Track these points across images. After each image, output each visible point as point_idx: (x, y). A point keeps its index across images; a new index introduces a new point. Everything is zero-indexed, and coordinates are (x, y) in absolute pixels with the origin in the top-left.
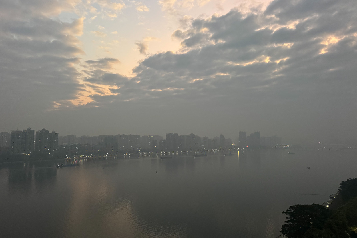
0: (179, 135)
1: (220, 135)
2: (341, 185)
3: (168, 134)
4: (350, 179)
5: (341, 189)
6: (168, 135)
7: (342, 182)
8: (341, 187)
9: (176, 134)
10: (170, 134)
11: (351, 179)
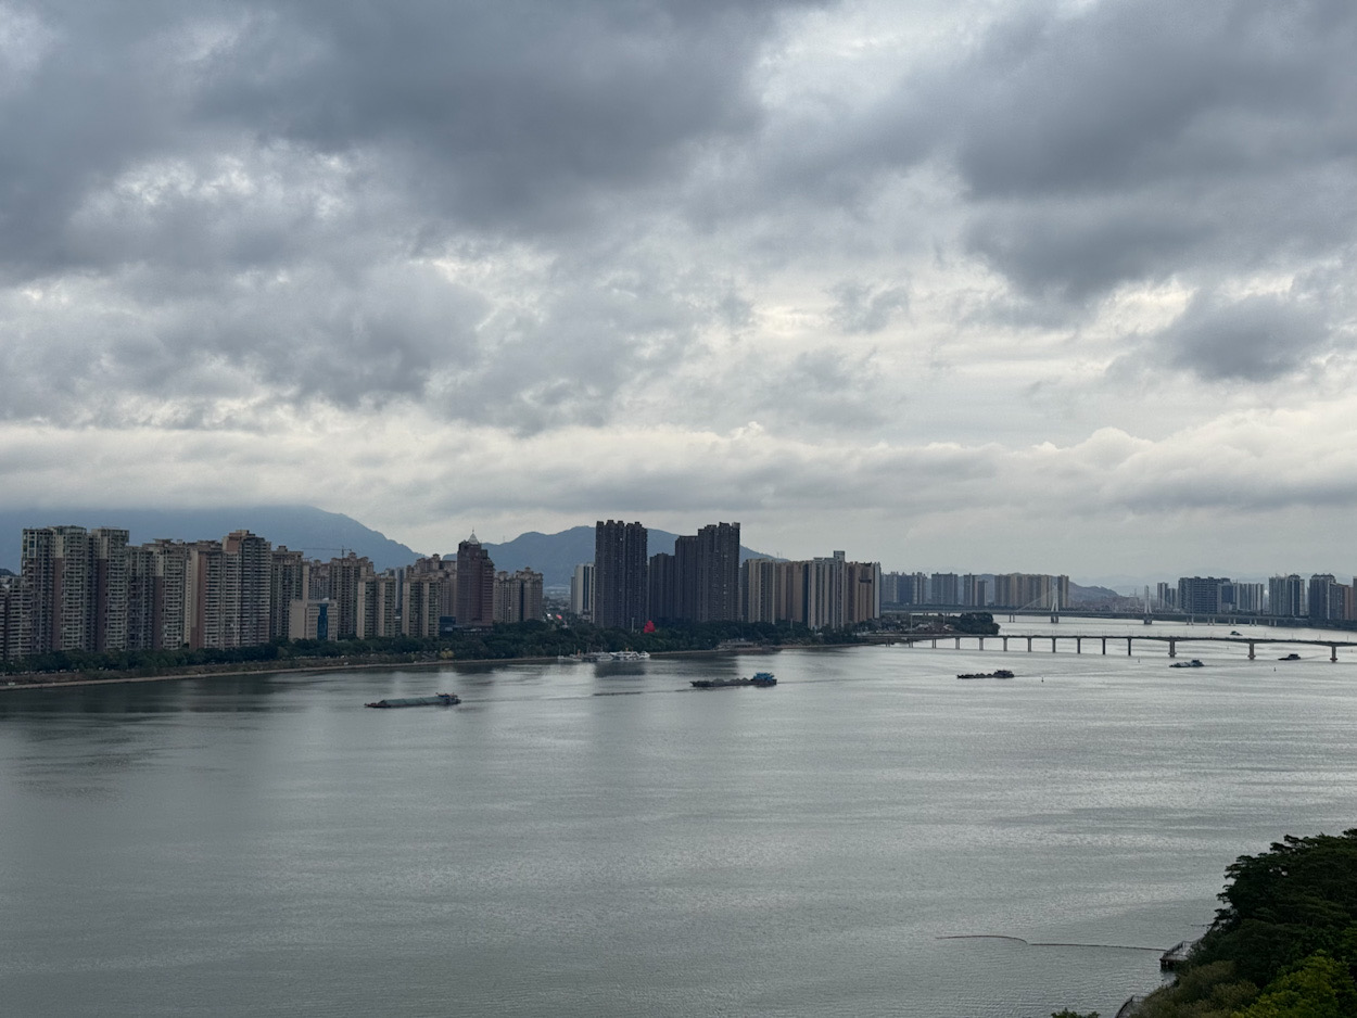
0: (135, 541)
1: (464, 546)
2: (1232, 881)
3: (40, 533)
4: (1287, 838)
5: (1228, 906)
6: (40, 540)
7: (1242, 858)
8: (1231, 894)
9: (104, 532)
10: (61, 530)
11: (1295, 840)
